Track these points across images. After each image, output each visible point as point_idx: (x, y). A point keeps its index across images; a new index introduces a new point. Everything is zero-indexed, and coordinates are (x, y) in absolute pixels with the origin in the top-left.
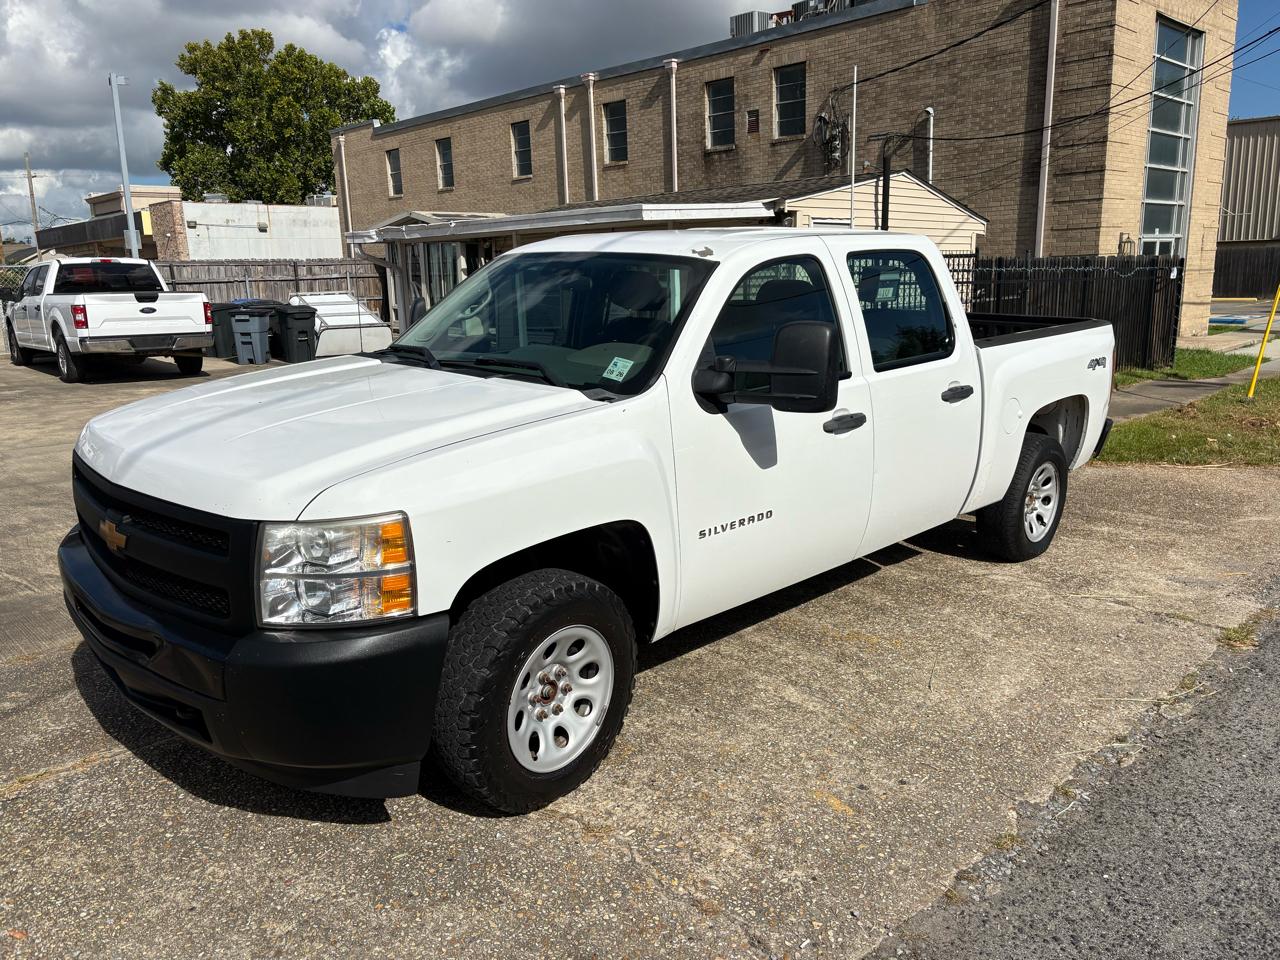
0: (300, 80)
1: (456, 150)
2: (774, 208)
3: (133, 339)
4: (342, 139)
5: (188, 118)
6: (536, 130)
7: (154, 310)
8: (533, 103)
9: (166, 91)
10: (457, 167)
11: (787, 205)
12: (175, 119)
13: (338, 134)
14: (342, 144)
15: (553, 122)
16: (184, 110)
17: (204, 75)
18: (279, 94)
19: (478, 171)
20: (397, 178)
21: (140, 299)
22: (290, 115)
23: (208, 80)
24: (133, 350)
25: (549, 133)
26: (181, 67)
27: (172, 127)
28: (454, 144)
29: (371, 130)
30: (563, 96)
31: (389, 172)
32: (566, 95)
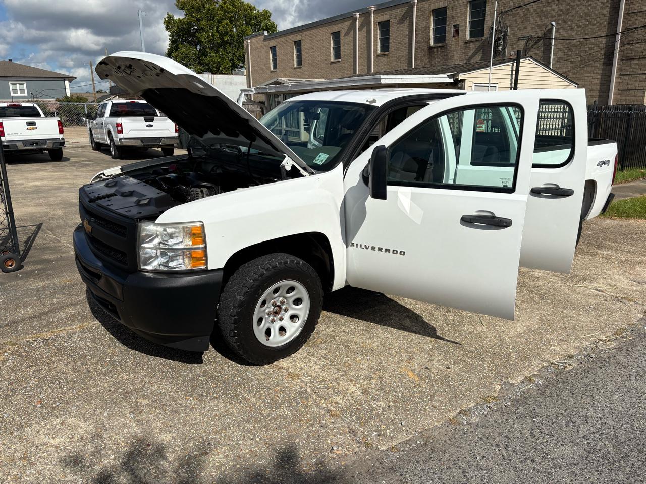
0: (232, 12)
1: (304, 46)
2: (453, 78)
3: (143, 139)
4: (249, 41)
5: (180, 31)
6: (344, 36)
7: (152, 126)
8: (343, 22)
9: (170, 18)
10: (304, 55)
11: (460, 76)
12: (174, 32)
13: (247, 39)
14: (249, 44)
15: (352, 32)
16: (178, 27)
17: (188, 10)
18: (223, 19)
19: (314, 57)
20: (275, 61)
21: (146, 120)
22: (227, 29)
23: (189, 13)
24: (142, 144)
25: (350, 38)
26: (177, 6)
27: (172, 36)
28: (303, 44)
29: (263, 37)
30: (358, 18)
31: (271, 58)
32: (359, 17)
